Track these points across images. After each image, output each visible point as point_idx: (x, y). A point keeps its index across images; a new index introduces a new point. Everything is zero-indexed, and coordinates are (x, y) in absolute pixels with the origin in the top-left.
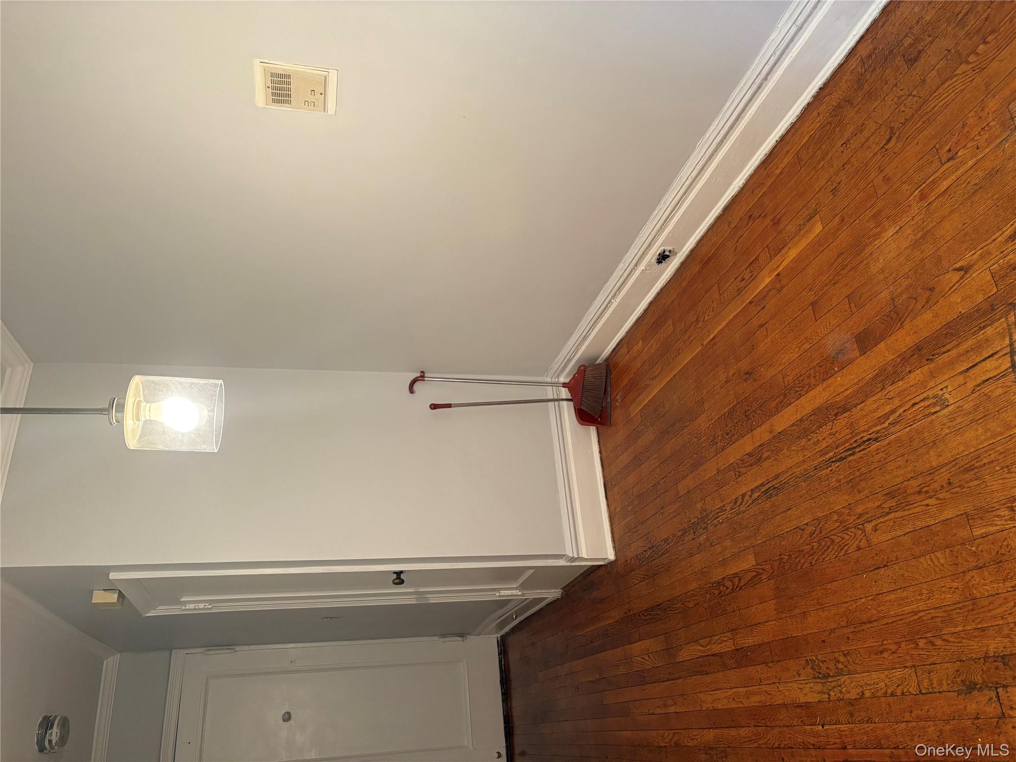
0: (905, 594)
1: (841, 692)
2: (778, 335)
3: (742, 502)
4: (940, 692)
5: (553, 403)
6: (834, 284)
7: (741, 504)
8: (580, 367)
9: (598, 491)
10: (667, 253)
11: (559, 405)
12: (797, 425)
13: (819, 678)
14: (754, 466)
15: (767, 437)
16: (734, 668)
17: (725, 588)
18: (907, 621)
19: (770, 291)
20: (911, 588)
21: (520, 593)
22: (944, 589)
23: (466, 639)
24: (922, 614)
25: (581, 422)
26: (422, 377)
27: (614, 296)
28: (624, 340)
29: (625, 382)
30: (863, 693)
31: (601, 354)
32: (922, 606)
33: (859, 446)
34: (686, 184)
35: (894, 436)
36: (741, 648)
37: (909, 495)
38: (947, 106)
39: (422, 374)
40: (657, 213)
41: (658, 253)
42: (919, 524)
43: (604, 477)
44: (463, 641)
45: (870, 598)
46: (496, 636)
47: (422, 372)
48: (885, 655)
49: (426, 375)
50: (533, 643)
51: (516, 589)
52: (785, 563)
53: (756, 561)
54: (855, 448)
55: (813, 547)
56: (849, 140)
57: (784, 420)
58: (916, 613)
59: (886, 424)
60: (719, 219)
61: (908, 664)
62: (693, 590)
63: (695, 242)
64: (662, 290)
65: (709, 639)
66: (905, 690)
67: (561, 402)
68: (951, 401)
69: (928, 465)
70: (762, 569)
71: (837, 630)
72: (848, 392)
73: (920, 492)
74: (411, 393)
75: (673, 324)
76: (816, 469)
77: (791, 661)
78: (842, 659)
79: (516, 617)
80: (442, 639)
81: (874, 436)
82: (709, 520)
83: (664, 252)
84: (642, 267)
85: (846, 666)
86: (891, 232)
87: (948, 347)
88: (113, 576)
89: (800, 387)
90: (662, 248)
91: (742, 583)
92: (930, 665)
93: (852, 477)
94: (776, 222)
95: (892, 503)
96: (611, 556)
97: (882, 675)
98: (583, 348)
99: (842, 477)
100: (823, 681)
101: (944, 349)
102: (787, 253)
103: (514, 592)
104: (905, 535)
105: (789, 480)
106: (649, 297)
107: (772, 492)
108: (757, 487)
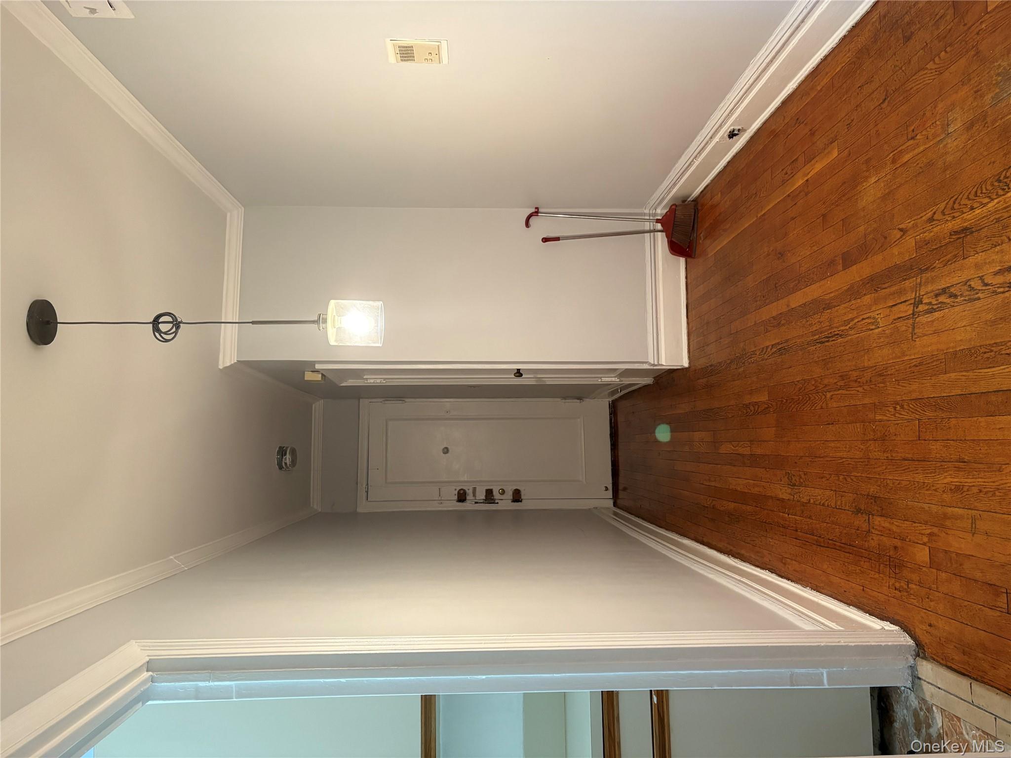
0: (838, 445)
1: (800, 497)
2: (801, 231)
3: (766, 352)
4: (844, 510)
5: (649, 234)
6: (837, 205)
7: (765, 354)
8: (671, 206)
9: (681, 309)
10: (736, 132)
11: (654, 235)
12: (803, 307)
13: (790, 485)
14: (776, 328)
15: (785, 309)
16: (749, 467)
17: (750, 411)
18: (837, 462)
19: (800, 192)
20: (842, 442)
21: (618, 380)
22: (856, 447)
23: (583, 401)
24: (844, 460)
25: (672, 252)
26: (536, 213)
27: (695, 157)
28: (709, 187)
29: (707, 225)
30: (810, 501)
31: (691, 195)
32: (845, 454)
33: (832, 337)
34: (744, 88)
35: (850, 337)
36: (754, 454)
37: (851, 381)
38: (918, 92)
39: (536, 210)
40: (724, 105)
41: (729, 131)
42: (853, 402)
43: (687, 299)
44: (581, 402)
45: (822, 442)
46: (608, 400)
47: (536, 208)
48: (824, 480)
49: (540, 210)
50: (633, 412)
51: (615, 377)
52: (784, 404)
53: (768, 397)
54: (830, 337)
55: (799, 398)
56: (863, 86)
57: (797, 300)
58: (842, 458)
59: (847, 327)
60: (778, 109)
61: (833, 489)
62: (732, 406)
63: (761, 123)
64: (737, 154)
65: (737, 443)
66: (829, 504)
67: (656, 233)
68: (881, 325)
69: (862, 365)
70: (771, 404)
71: (803, 457)
72: (832, 295)
73: (856, 381)
74: (526, 227)
75: (741, 189)
76: (808, 344)
77: (778, 470)
78: (803, 476)
79: (620, 391)
80: (563, 401)
81: (840, 333)
82: (746, 358)
83: (734, 130)
84: (717, 139)
85: (804, 482)
86: (873, 180)
87: (886, 285)
88: (318, 367)
89: (808, 279)
90: (732, 128)
91: (759, 410)
92: (843, 492)
93: (825, 358)
94: (813, 134)
95: (842, 383)
96: (685, 363)
97: (820, 492)
98: (675, 190)
99: (820, 355)
100: (792, 487)
101: (884, 286)
102: (814, 165)
103: (613, 379)
104: (845, 406)
105: (793, 346)
106: (728, 157)
107: (783, 351)
108: (775, 344)
